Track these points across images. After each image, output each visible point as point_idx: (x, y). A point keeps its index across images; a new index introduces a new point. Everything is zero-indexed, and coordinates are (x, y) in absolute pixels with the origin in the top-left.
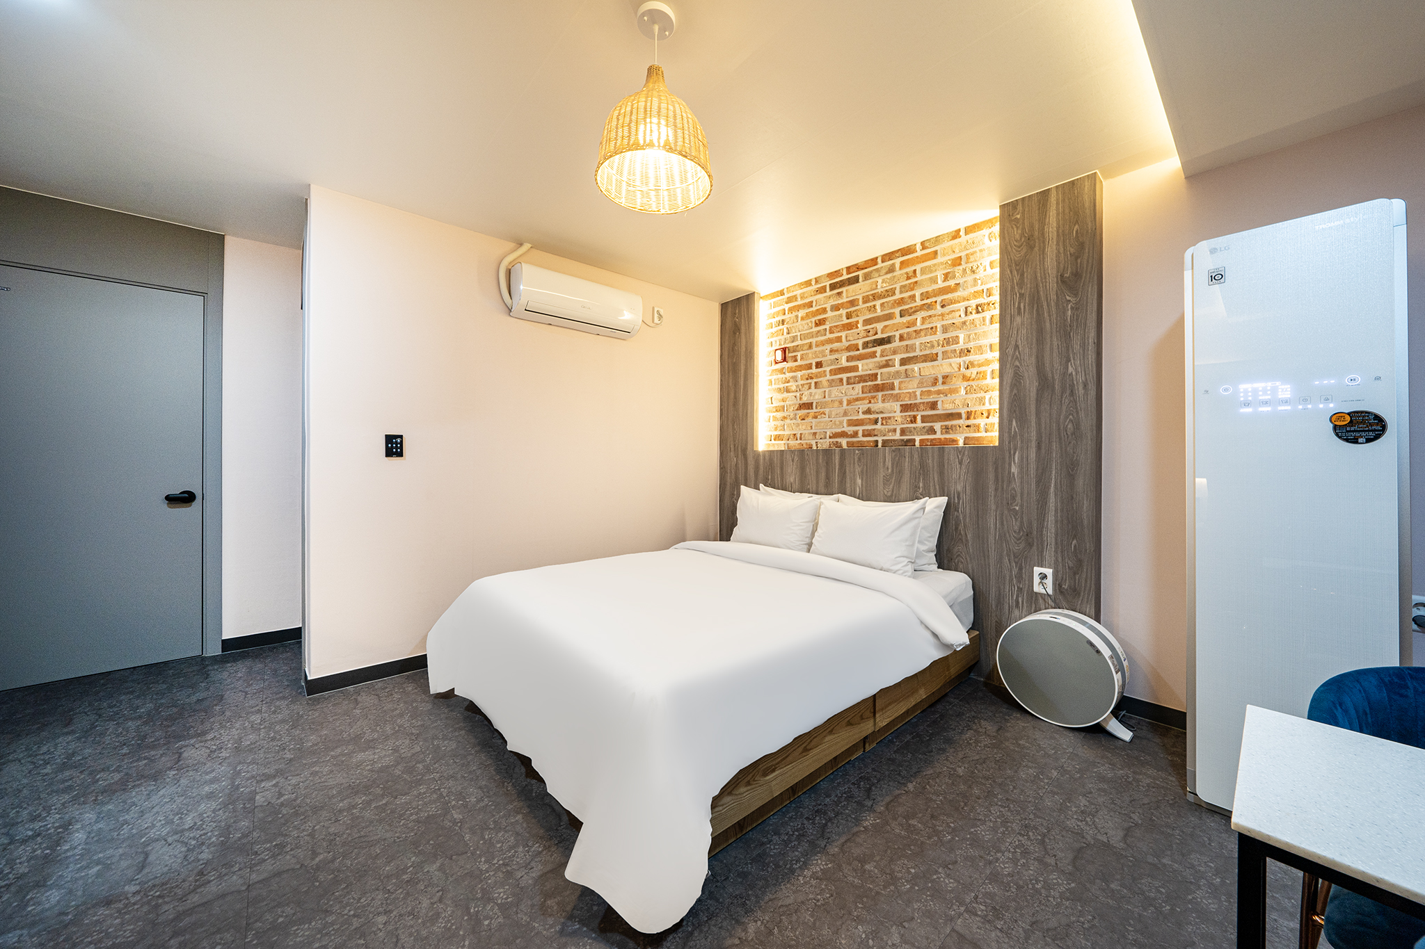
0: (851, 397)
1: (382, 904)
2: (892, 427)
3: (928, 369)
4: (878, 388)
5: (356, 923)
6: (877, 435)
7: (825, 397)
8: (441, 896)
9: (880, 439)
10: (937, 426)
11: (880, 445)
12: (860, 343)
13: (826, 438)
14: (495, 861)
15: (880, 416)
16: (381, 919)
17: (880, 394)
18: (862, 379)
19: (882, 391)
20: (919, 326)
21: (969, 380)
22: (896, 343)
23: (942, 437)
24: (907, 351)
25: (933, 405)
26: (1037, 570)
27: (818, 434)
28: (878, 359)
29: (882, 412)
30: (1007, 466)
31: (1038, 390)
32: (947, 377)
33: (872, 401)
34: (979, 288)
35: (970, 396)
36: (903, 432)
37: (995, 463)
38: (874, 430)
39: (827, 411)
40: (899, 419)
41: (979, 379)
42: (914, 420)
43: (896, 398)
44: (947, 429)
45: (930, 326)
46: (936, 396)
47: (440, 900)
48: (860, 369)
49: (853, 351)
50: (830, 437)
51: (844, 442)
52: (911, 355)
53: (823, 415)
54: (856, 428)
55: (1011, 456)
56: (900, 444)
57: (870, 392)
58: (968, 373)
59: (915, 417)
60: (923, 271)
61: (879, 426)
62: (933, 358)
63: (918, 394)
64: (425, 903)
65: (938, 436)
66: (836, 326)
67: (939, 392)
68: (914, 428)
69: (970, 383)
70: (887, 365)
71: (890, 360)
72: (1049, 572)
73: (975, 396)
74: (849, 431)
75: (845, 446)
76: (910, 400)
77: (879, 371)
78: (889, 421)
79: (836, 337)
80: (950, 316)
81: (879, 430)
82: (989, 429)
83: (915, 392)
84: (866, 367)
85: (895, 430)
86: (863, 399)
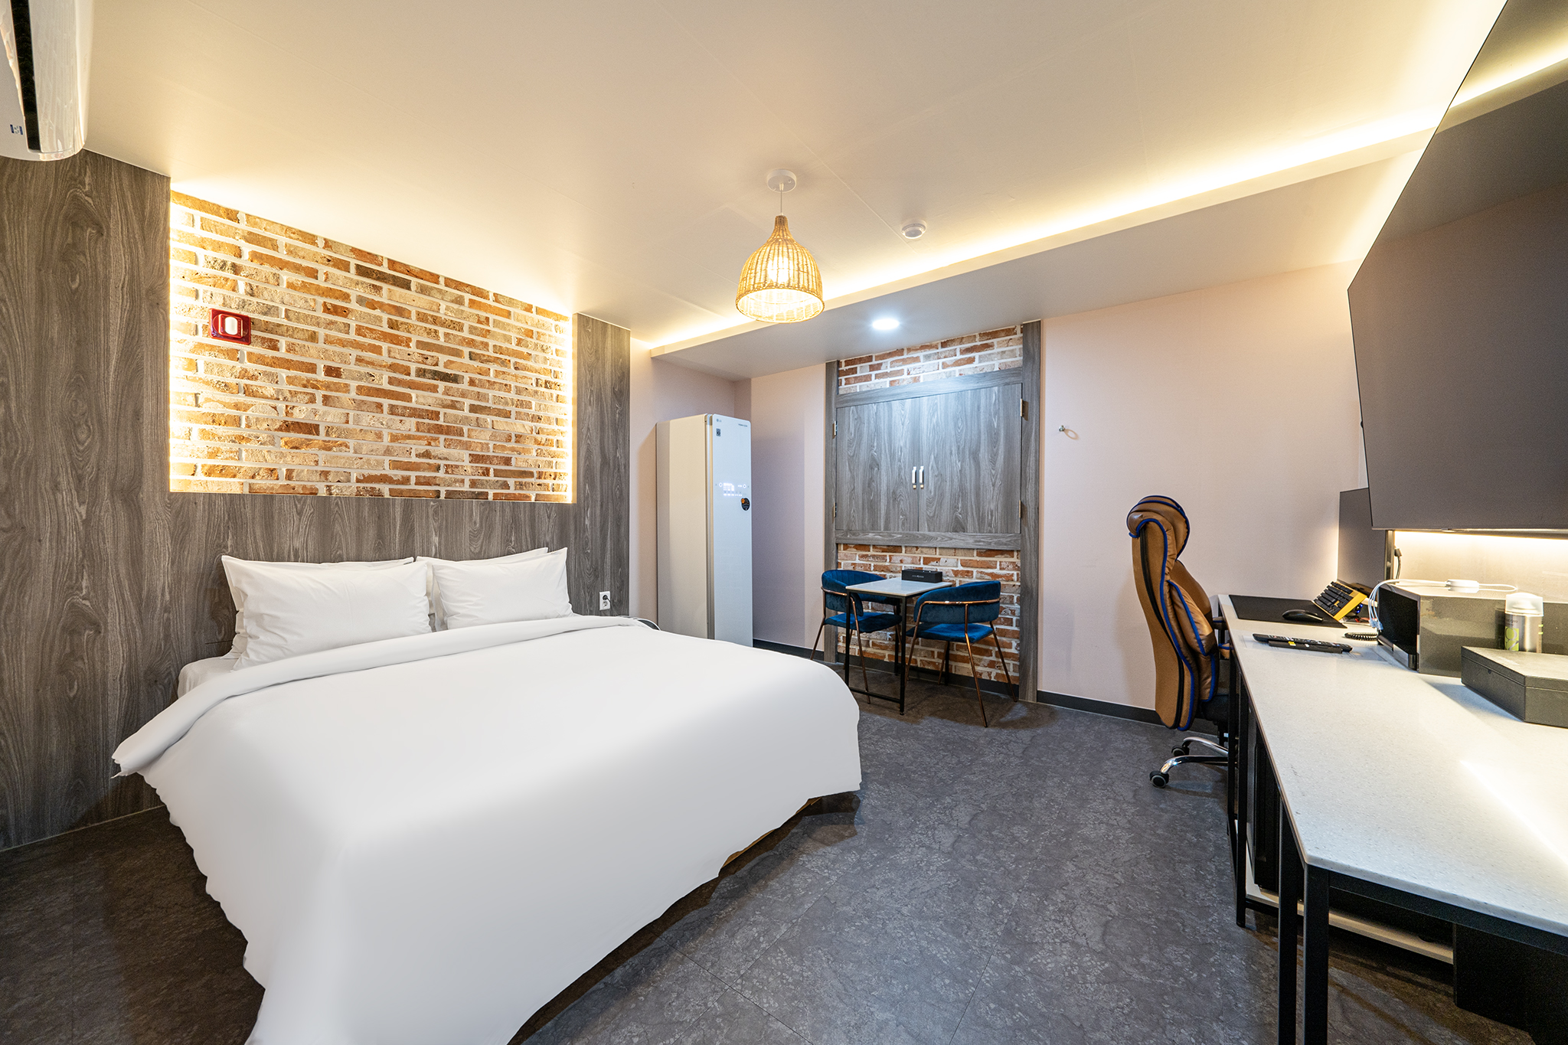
0: (398, 432)
1: (895, 919)
2: (460, 477)
3: (501, 423)
4: (440, 430)
5: (916, 923)
6: (439, 485)
7: (347, 422)
8: (870, 888)
9: (443, 490)
10: (511, 481)
11: (443, 496)
12: (413, 367)
13: (349, 481)
14: (827, 874)
15: (442, 463)
16: (905, 910)
17: (442, 437)
18: (415, 413)
19: (446, 434)
20: (492, 377)
21: (539, 444)
22: (464, 386)
23: (517, 492)
24: (478, 399)
25: (507, 461)
26: (602, 594)
27: (332, 474)
28: (439, 395)
29: (446, 459)
30: (582, 519)
31: (601, 465)
32: (521, 436)
33: (433, 443)
34: (547, 366)
35: (539, 458)
36: (473, 484)
37: (575, 517)
38: (435, 477)
39: (351, 443)
40: (469, 470)
41: (547, 445)
42: (486, 472)
43: (467, 446)
44: (521, 485)
45: (505, 382)
46: (510, 452)
47: (874, 886)
48: (413, 400)
49: (402, 373)
50: (358, 481)
51: (385, 489)
52: (483, 404)
53: (344, 448)
54: (406, 473)
55: (585, 512)
56: (470, 496)
57: (429, 432)
58: (539, 437)
59: (488, 470)
60: (496, 323)
61: (441, 474)
62: (507, 415)
63: (491, 446)
64: (881, 893)
65: (512, 491)
66: (371, 330)
67: (513, 450)
68: (487, 481)
69: (541, 447)
70: (453, 406)
71: (457, 402)
72: (608, 593)
73: (545, 459)
74: (395, 475)
75: (387, 495)
76: (482, 451)
77: (442, 411)
78: (456, 470)
79: (369, 344)
80: (523, 380)
81: (442, 478)
82: (555, 488)
83: (487, 444)
84: (421, 400)
85: (463, 481)
86: (419, 438)
